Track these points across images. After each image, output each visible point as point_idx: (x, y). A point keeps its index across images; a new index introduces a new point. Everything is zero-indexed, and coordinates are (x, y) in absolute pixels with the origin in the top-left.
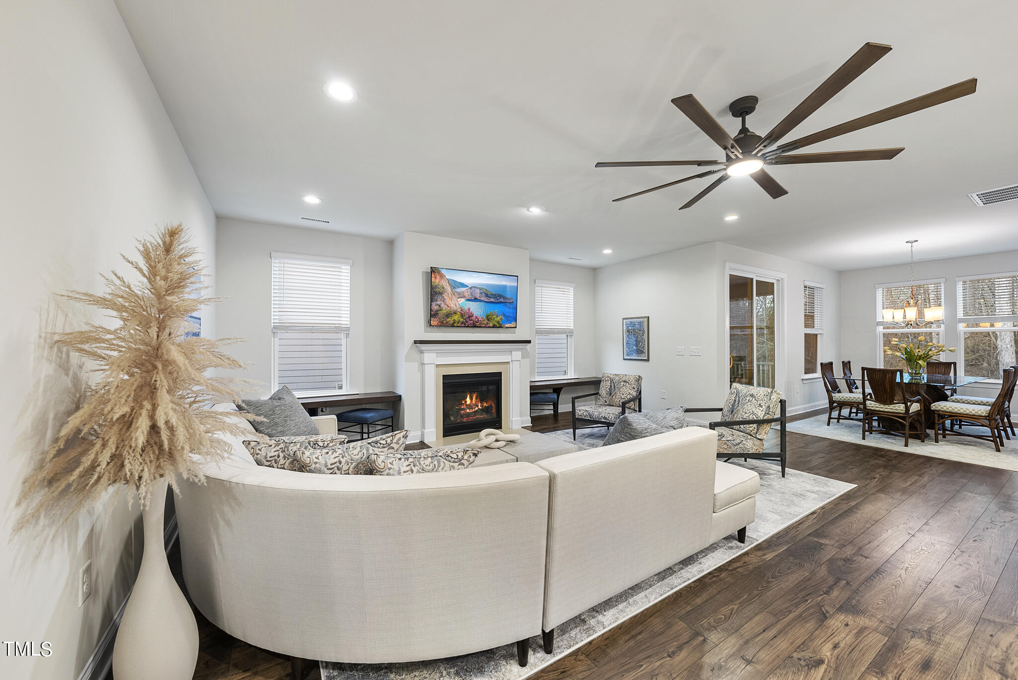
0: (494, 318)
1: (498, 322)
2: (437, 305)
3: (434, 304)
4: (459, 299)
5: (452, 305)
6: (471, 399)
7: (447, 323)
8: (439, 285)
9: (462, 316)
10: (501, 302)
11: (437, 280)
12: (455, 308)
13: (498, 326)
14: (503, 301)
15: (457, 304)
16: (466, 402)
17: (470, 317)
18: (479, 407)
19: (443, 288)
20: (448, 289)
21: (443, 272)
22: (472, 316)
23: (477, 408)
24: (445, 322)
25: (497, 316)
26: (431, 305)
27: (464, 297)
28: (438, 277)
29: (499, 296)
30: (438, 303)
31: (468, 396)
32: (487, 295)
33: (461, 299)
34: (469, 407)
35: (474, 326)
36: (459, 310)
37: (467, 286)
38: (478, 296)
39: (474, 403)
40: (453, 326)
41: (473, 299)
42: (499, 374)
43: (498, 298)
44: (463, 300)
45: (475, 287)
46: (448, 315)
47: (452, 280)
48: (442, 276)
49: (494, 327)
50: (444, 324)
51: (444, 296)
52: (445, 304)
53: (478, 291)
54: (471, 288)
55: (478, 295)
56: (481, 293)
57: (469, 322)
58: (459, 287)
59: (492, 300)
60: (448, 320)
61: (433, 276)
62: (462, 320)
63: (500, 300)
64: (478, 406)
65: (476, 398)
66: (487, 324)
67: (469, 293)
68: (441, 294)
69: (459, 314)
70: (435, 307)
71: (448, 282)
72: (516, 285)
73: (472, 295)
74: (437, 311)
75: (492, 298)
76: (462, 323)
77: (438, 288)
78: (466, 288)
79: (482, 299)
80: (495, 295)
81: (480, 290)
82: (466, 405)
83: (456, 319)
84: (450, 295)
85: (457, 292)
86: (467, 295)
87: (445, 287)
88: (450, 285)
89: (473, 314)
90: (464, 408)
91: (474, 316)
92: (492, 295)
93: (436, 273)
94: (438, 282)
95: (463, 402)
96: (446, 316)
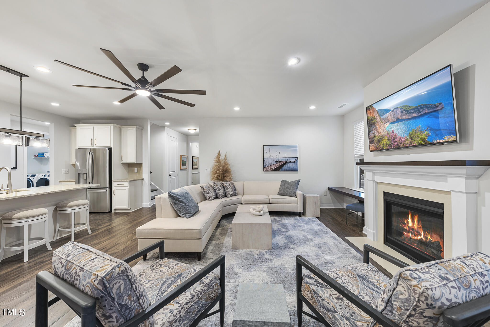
0: (418, 137)
1: (423, 140)
2: (373, 133)
3: (370, 133)
4: (385, 125)
5: (381, 131)
6: (413, 221)
8: (372, 118)
9: (388, 139)
10: (425, 114)
11: (372, 114)
12: (383, 133)
14: (427, 112)
15: (384, 129)
17: (394, 139)
18: (422, 236)
19: (375, 119)
20: (378, 118)
23: (419, 238)
24: (378, 146)
25: (421, 133)
26: (369, 135)
27: (388, 121)
28: (372, 112)
29: (421, 108)
30: (373, 131)
32: (408, 112)
33: (387, 124)
34: (413, 231)
35: (399, 147)
36: (386, 134)
37: (390, 110)
38: (399, 117)
39: (416, 228)
40: (383, 150)
41: (396, 120)
42: (441, 206)
43: (421, 110)
44: (388, 124)
45: (396, 108)
46: (380, 140)
47: (379, 110)
48: (374, 110)
49: (419, 145)
50: (378, 149)
51: (376, 125)
52: (377, 131)
53: (399, 111)
54: (393, 111)
55: (400, 114)
56: (402, 112)
57: (395, 144)
58: (384, 114)
59: (414, 115)
60: (380, 144)
61: (368, 113)
62: (388, 143)
63: (424, 112)
65: (418, 224)
66: (411, 143)
67: (392, 116)
68: (374, 124)
69: (386, 137)
70: (372, 136)
71: (377, 112)
72: (451, 80)
73: (394, 117)
74: (373, 138)
75: (413, 113)
76: (390, 145)
77: (372, 120)
78: (390, 112)
79: (404, 117)
80: (417, 107)
81: (401, 108)
82: (408, 227)
83: (384, 143)
84: (379, 123)
85: (383, 119)
86: (391, 118)
87: (376, 117)
88: (379, 115)
89: (397, 136)
90: (406, 230)
91: (398, 137)
92: (413, 109)
93: (371, 110)
94: (373, 115)
95: (406, 222)
96: (378, 141)
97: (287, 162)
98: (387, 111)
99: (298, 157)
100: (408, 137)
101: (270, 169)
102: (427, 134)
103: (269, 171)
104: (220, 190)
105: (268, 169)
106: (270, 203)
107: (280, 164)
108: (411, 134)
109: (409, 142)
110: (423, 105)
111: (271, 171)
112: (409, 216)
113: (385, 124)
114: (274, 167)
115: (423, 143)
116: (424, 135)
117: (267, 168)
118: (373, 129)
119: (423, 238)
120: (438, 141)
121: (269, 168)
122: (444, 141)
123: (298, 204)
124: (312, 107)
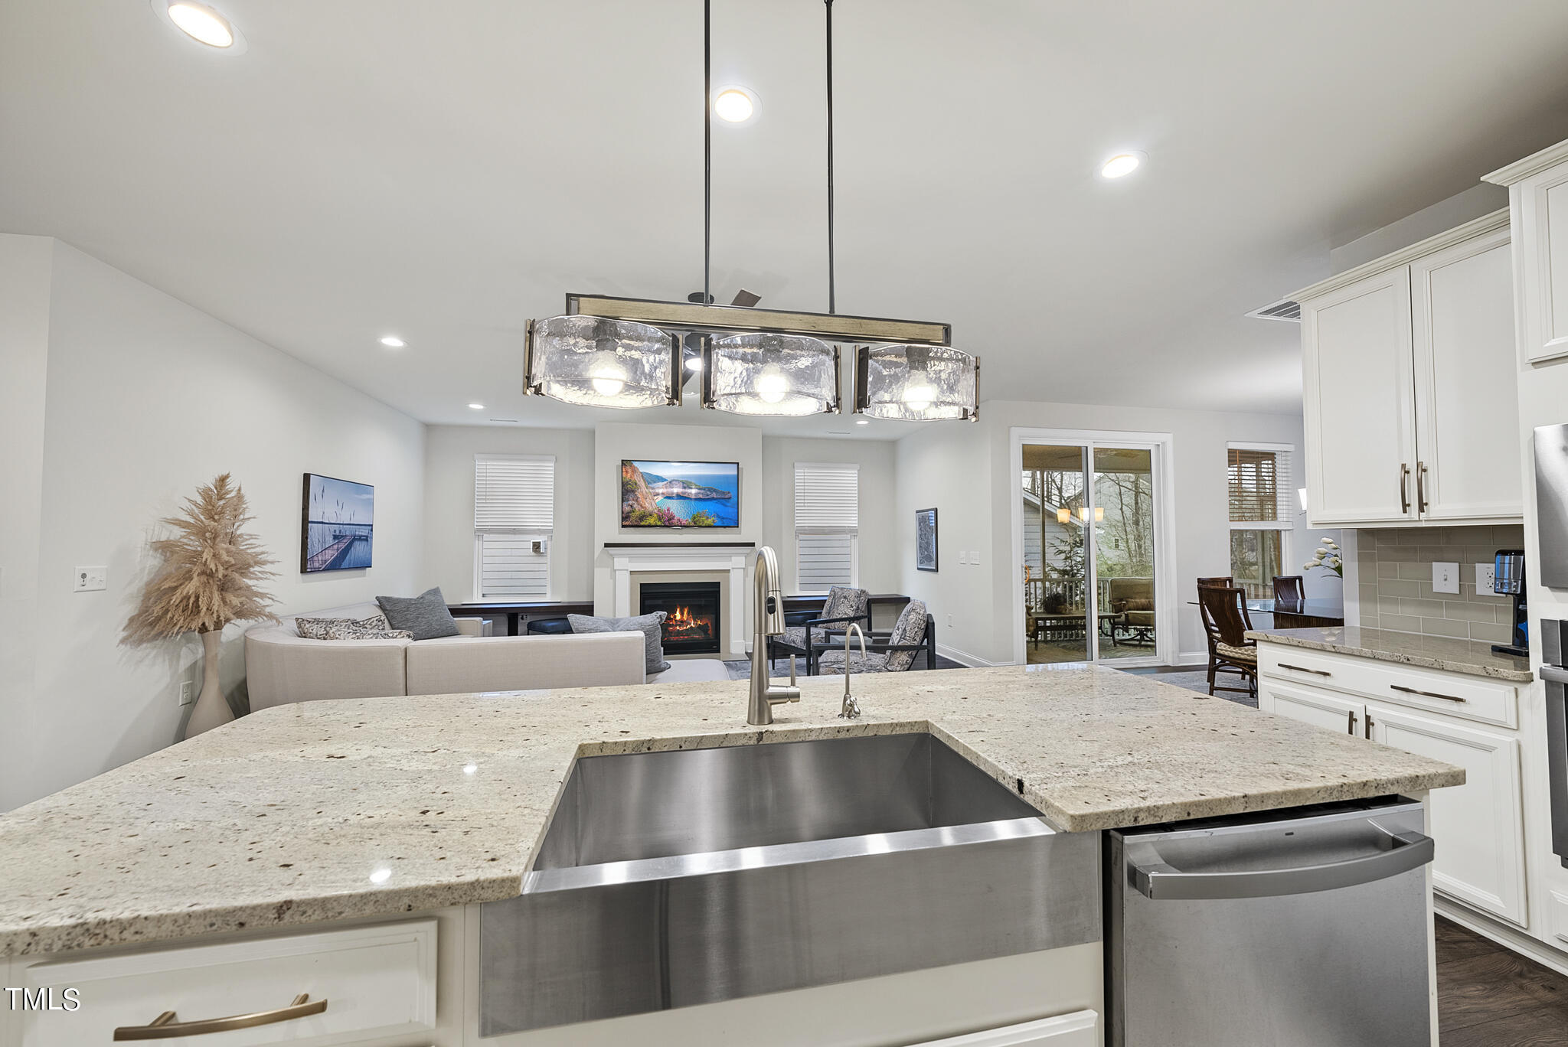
2: (629, 505)
3: (625, 504)
4: (656, 498)
5: (646, 505)
6: (682, 614)
7: (640, 523)
8: (630, 480)
9: (659, 516)
10: (713, 499)
11: (629, 475)
12: (651, 509)
14: (715, 497)
15: (653, 503)
16: (675, 617)
17: (669, 516)
18: (693, 625)
19: (636, 484)
20: (642, 483)
21: (636, 464)
22: (673, 518)
23: (688, 627)
24: (638, 522)
26: (622, 505)
27: (662, 494)
28: (630, 471)
29: (709, 490)
30: (630, 502)
31: (678, 610)
33: (658, 497)
34: (681, 622)
35: (674, 526)
36: (656, 511)
37: (665, 480)
39: (685, 618)
40: (649, 526)
41: (674, 494)
42: (716, 586)
43: (709, 493)
44: (660, 498)
45: (675, 481)
47: (646, 473)
48: (634, 470)
51: (636, 493)
52: (641, 504)
53: (680, 485)
54: (670, 482)
55: (681, 490)
57: (668, 522)
58: (655, 482)
59: (701, 496)
60: (643, 520)
61: (624, 470)
63: (712, 496)
64: (690, 624)
65: (688, 614)
66: (691, 524)
67: (668, 489)
68: (633, 491)
69: (656, 515)
70: (627, 509)
71: (642, 476)
72: (736, 473)
73: (672, 491)
74: (628, 512)
76: (660, 523)
77: (630, 484)
78: (665, 482)
80: (704, 489)
81: (683, 483)
82: (675, 620)
83: (652, 519)
84: (644, 493)
85: (652, 488)
87: (638, 483)
88: (644, 480)
89: (673, 514)
90: (672, 625)
93: (628, 467)
94: (631, 477)
95: (672, 617)
96: (640, 519)
98: (660, 479)
99: (372, 526)
102: (714, 520)
103: (315, 571)
105: (314, 566)
107: (343, 544)
108: (696, 514)
109: (689, 521)
110: (711, 488)
113: (655, 495)
114: (328, 557)
116: (707, 518)
118: (631, 499)
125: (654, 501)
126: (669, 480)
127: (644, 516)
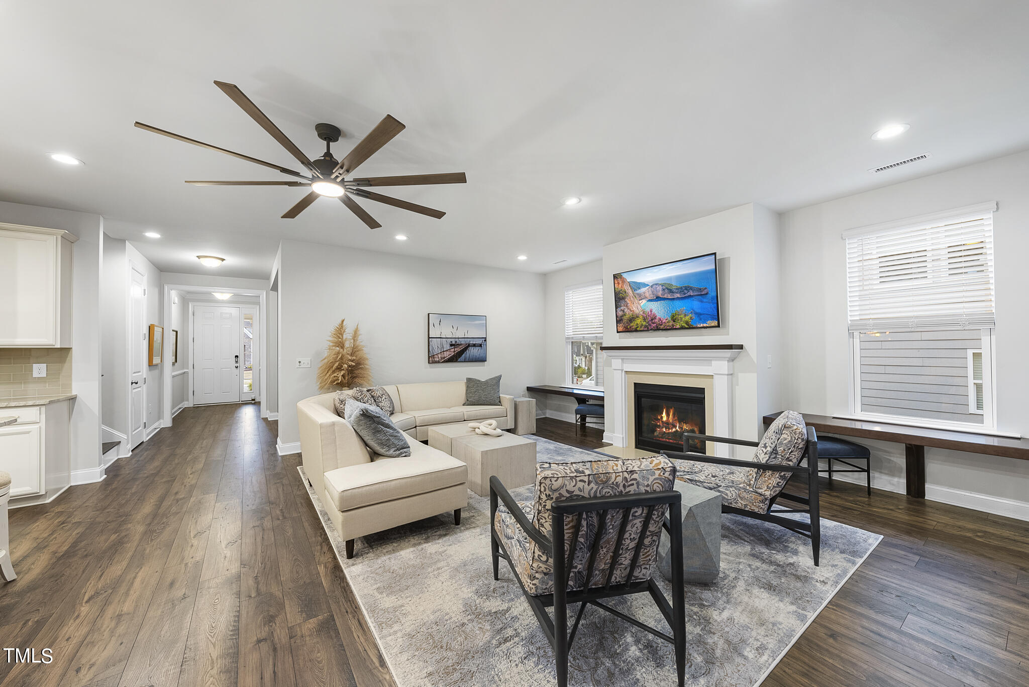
0: (681, 318)
1: (687, 323)
2: (621, 310)
3: (619, 310)
4: (640, 302)
5: (634, 308)
6: (668, 415)
7: (630, 327)
8: (621, 289)
9: (645, 320)
10: (690, 296)
11: (620, 286)
12: (637, 312)
13: (690, 327)
14: (692, 294)
16: (662, 417)
17: (652, 319)
18: (677, 428)
19: (625, 292)
20: (630, 292)
21: (624, 276)
22: (655, 318)
23: (674, 430)
24: (629, 327)
25: (685, 315)
26: (616, 311)
27: (645, 298)
28: (620, 282)
29: (686, 289)
30: (622, 308)
31: (664, 410)
32: (671, 291)
34: (667, 425)
35: (657, 329)
36: (641, 313)
37: (648, 285)
38: (660, 294)
39: (671, 421)
40: (636, 331)
41: (655, 298)
42: (702, 391)
43: (686, 291)
44: (644, 301)
45: (656, 284)
46: (631, 320)
47: (632, 282)
48: (624, 281)
49: (682, 328)
50: (628, 330)
51: (626, 300)
52: (629, 308)
53: (660, 288)
54: (652, 286)
55: (661, 292)
56: (664, 290)
57: (653, 325)
58: (639, 288)
59: (678, 295)
60: (632, 325)
61: (616, 282)
62: (644, 323)
63: (689, 294)
64: (675, 427)
65: (674, 416)
66: (673, 325)
67: (650, 292)
68: (623, 298)
69: (642, 317)
70: (620, 313)
71: (629, 285)
72: (714, 267)
73: (653, 294)
74: (621, 317)
75: (677, 293)
76: (646, 326)
77: (621, 293)
78: (648, 287)
79: (665, 296)
80: (681, 288)
81: (662, 286)
82: (662, 422)
83: (639, 323)
84: (632, 298)
85: (638, 294)
86: (649, 295)
87: (627, 291)
88: (631, 288)
89: (656, 316)
90: (659, 425)
91: (657, 318)
92: (677, 289)
93: (619, 279)
94: (622, 287)
95: (659, 418)
96: (630, 321)
97: (469, 346)
98: (645, 285)
99: (486, 338)
100: (670, 319)
101: (441, 359)
102: (691, 318)
103: (438, 362)
104: (383, 401)
105: (437, 360)
106: (465, 421)
107: (458, 349)
108: (674, 316)
109: (671, 324)
110: (689, 287)
111: (442, 362)
112: (663, 411)
113: (640, 300)
114: (447, 355)
115: (686, 326)
116: (687, 318)
117: (436, 356)
118: (622, 305)
119: (678, 429)
120: (702, 325)
121: (439, 356)
122: (707, 325)
123: (508, 416)
124: (522, 258)
125: (640, 306)
126: (650, 285)
127: (633, 318)
